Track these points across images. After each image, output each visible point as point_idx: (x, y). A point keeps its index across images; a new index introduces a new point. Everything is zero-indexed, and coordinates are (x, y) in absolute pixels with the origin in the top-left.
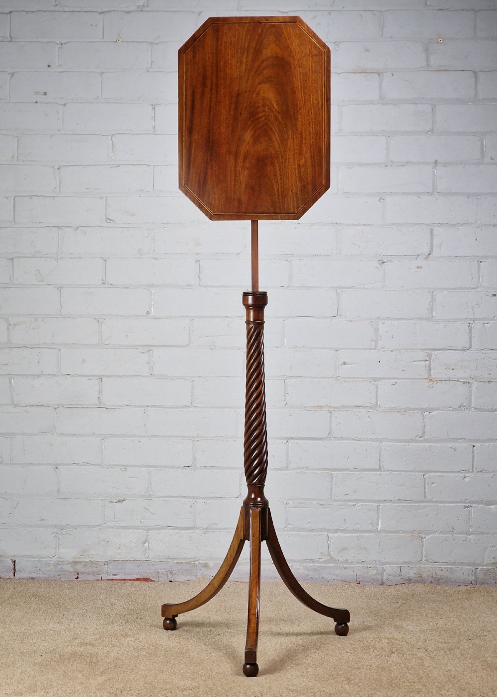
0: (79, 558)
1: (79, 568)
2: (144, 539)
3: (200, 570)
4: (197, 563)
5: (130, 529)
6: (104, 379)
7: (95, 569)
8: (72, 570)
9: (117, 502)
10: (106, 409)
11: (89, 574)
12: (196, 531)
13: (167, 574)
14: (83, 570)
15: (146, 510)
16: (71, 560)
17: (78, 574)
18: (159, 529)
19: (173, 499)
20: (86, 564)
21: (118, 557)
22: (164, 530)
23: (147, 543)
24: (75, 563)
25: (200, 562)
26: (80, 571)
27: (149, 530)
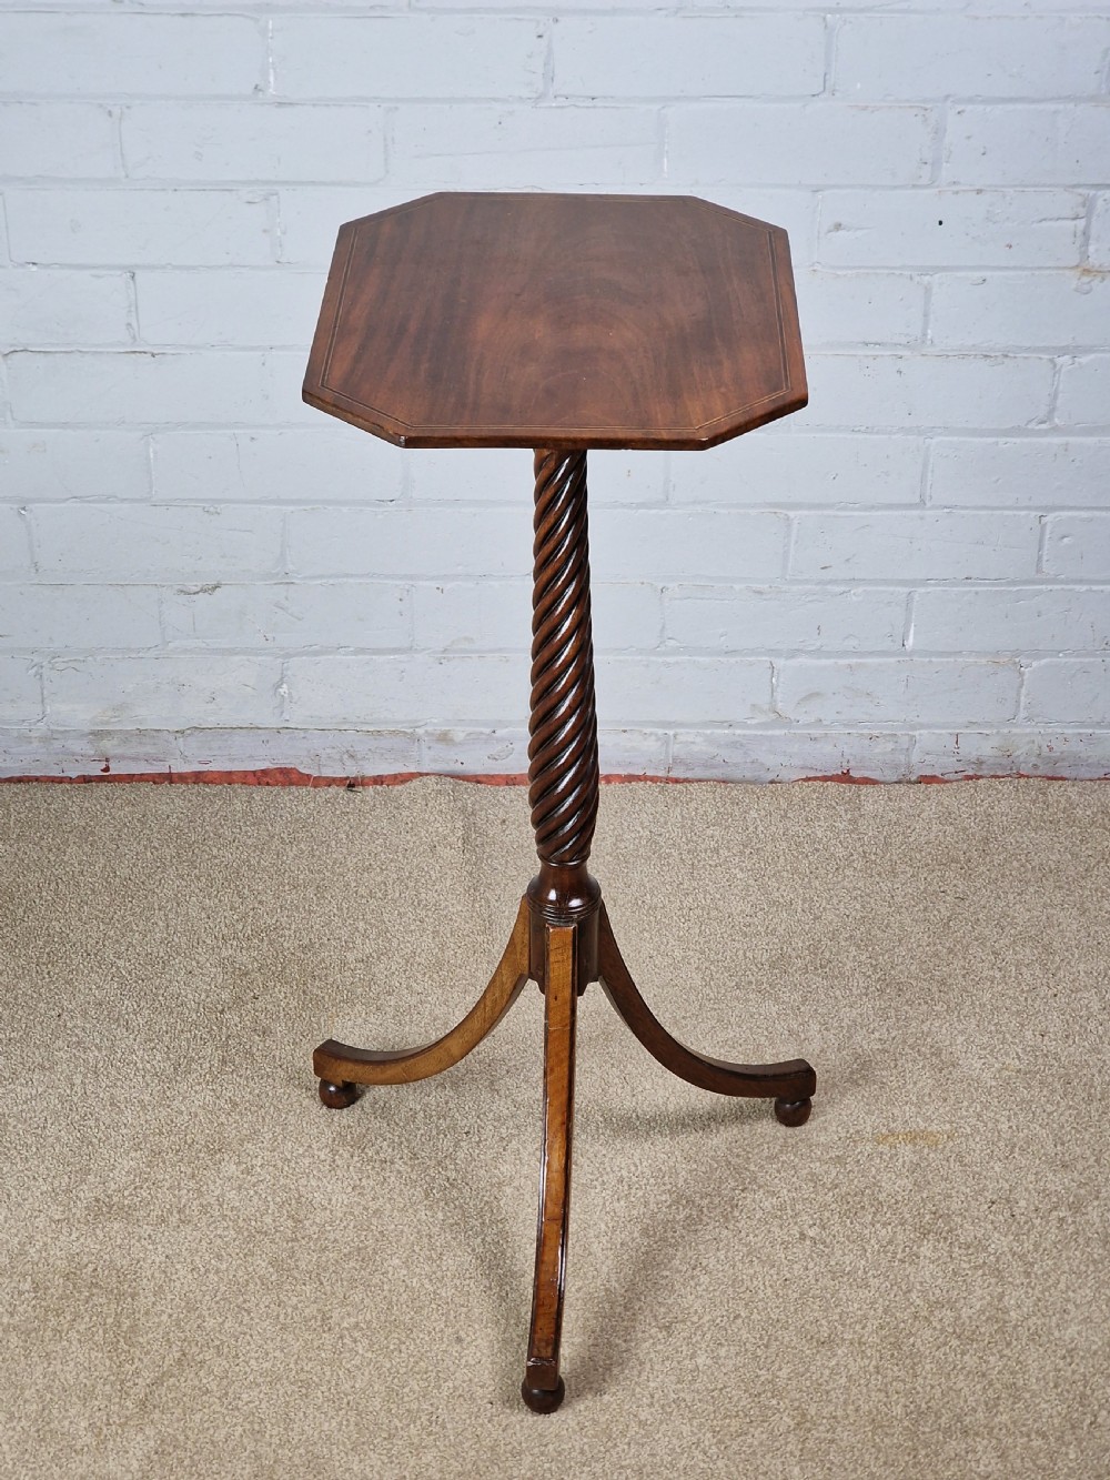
0: (107, 723)
1: (109, 746)
2: (277, 678)
3: (430, 748)
4: (420, 731)
5: (236, 654)
6: (139, 274)
7: (149, 749)
8: (93, 752)
9: (197, 593)
10: (153, 355)
11: (135, 759)
12: (416, 656)
13: (341, 760)
14: (119, 751)
15: (277, 610)
16: (87, 730)
17: (107, 760)
18: (316, 653)
19: (351, 580)
20: (126, 737)
21: (211, 722)
22: (330, 657)
23: (285, 686)
24: (98, 735)
25: (430, 729)
26: (111, 752)
27: (288, 656)
